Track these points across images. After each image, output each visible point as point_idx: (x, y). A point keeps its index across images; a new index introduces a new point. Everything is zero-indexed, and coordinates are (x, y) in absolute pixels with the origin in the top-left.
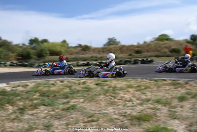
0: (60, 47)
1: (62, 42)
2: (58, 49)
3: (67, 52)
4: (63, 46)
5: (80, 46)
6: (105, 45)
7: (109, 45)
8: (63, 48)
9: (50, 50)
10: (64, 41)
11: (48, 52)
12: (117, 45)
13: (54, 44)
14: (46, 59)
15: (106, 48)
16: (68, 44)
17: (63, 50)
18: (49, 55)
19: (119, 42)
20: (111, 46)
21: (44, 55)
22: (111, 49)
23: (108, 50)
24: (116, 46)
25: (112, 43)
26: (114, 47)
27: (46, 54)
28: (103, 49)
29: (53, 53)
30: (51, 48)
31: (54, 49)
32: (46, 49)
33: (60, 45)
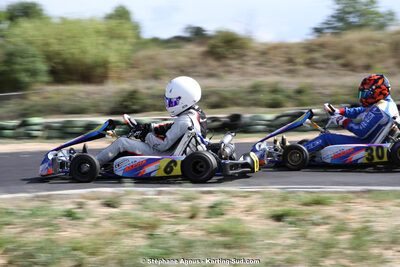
0: (101, 40)
1: (109, 17)
2: (91, 50)
3: (133, 65)
4: (112, 35)
5: (198, 34)
6: (318, 30)
7: (337, 31)
8: (114, 44)
9: (49, 57)
10: (122, 14)
11: (42, 67)
12: (382, 26)
13: (72, 29)
14: (34, 99)
15: (322, 46)
16: (136, 28)
17: (113, 57)
18: (46, 78)
19: (391, 15)
20: (352, 36)
21: (24, 78)
22: (349, 50)
23: (337, 57)
24: (377, 34)
25: (352, 19)
26: (363, 41)
27: (33, 73)
28: (309, 48)
29: (66, 71)
30: (56, 47)
31: (71, 51)
32: (32, 50)
33: (98, 32)
